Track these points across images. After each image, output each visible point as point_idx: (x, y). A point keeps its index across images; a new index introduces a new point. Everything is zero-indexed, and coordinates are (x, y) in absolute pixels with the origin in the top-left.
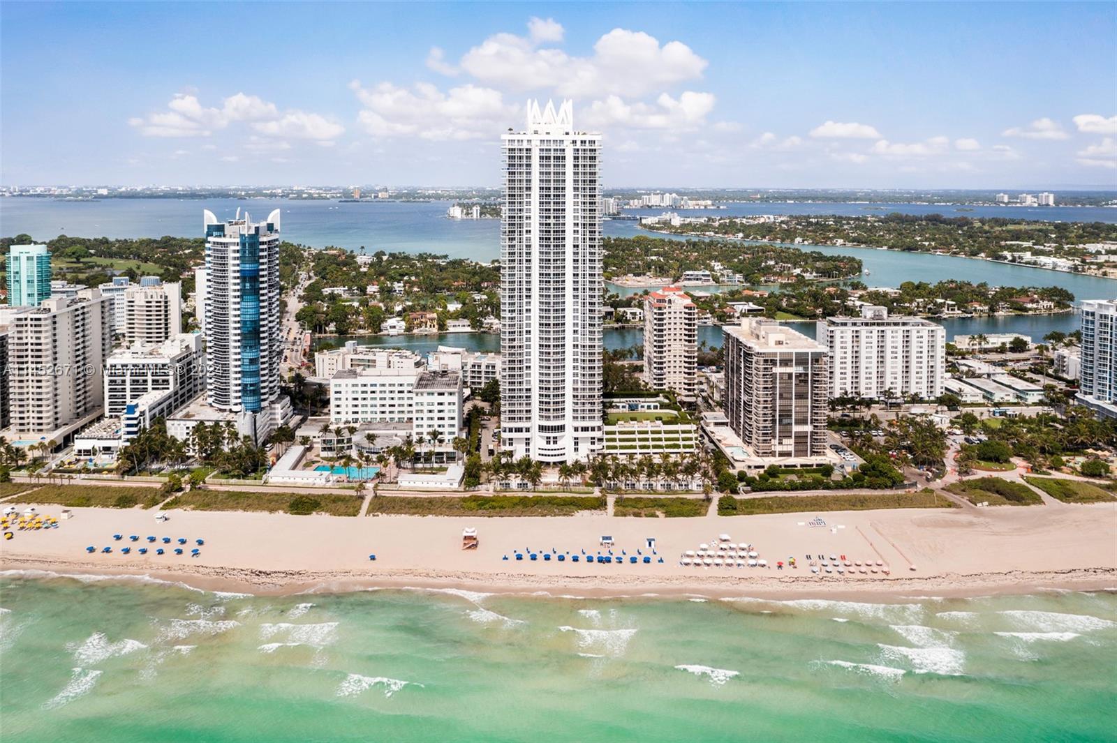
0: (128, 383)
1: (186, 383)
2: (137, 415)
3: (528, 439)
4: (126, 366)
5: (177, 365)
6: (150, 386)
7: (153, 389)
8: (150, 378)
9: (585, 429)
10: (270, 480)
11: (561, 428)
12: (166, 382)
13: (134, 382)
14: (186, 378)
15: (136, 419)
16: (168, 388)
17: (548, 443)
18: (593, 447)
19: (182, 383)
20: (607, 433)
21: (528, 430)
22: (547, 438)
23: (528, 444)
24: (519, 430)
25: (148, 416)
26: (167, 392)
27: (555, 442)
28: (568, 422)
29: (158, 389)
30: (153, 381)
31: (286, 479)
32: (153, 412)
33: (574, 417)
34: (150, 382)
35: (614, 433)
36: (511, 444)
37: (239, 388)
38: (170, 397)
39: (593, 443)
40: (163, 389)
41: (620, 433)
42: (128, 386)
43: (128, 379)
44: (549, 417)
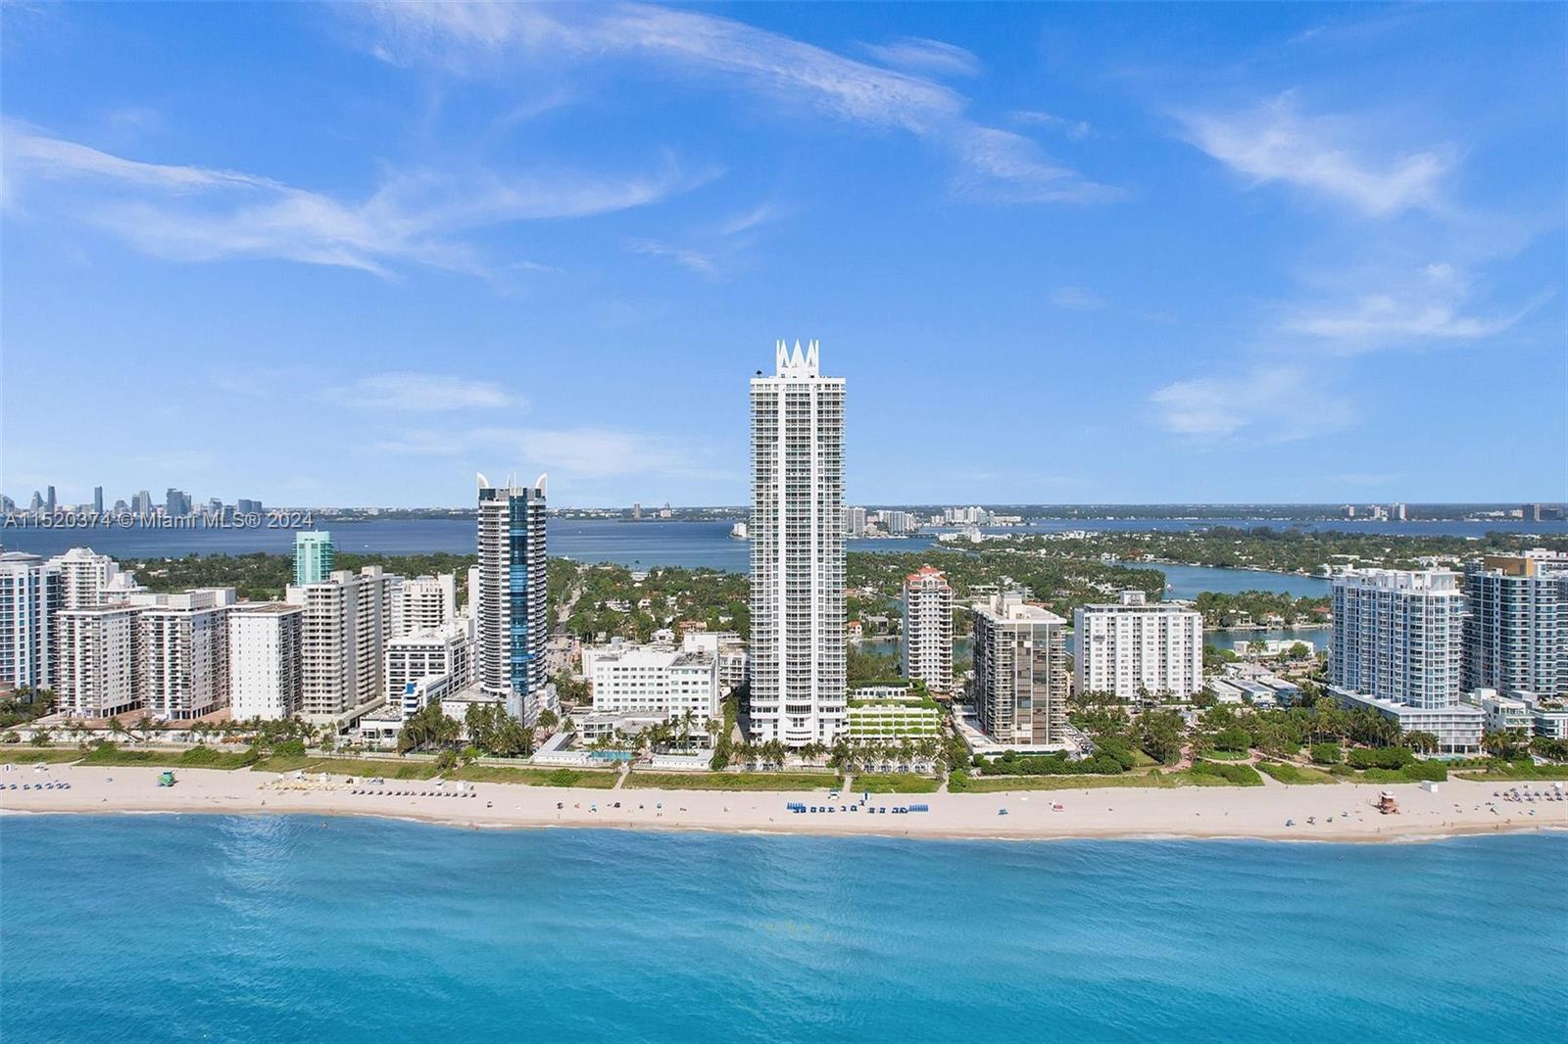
0: (407, 666)
1: (460, 670)
2: (415, 694)
3: (776, 720)
4: (406, 647)
5: (452, 648)
6: (427, 670)
7: (430, 673)
8: (427, 661)
9: (830, 710)
10: (536, 760)
11: (808, 709)
12: (442, 665)
13: (413, 665)
14: (460, 663)
15: (415, 698)
16: (443, 673)
17: (795, 725)
18: (838, 730)
19: (456, 669)
20: (852, 716)
21: (776, 710)
22: (795, 720)
23: (775, 726)
24: (767, 710)
25: (425, 696)
26: (442, 675)
27: (802, 725)
28: (813, 701)
29: (434, 673)
30: (430, 665)
31: (550, 759)
32: (430, 694)
33: (819, 696)
34: (427, 666)
35: (858, 716)
36: (760, 726)
37: (509, 668)
38: (445, 682)
39: (837, 726)
40: (439, 673)
41: (865, 716)
42: (407, 670)
43: (407, 661)
44: (796, 696)
